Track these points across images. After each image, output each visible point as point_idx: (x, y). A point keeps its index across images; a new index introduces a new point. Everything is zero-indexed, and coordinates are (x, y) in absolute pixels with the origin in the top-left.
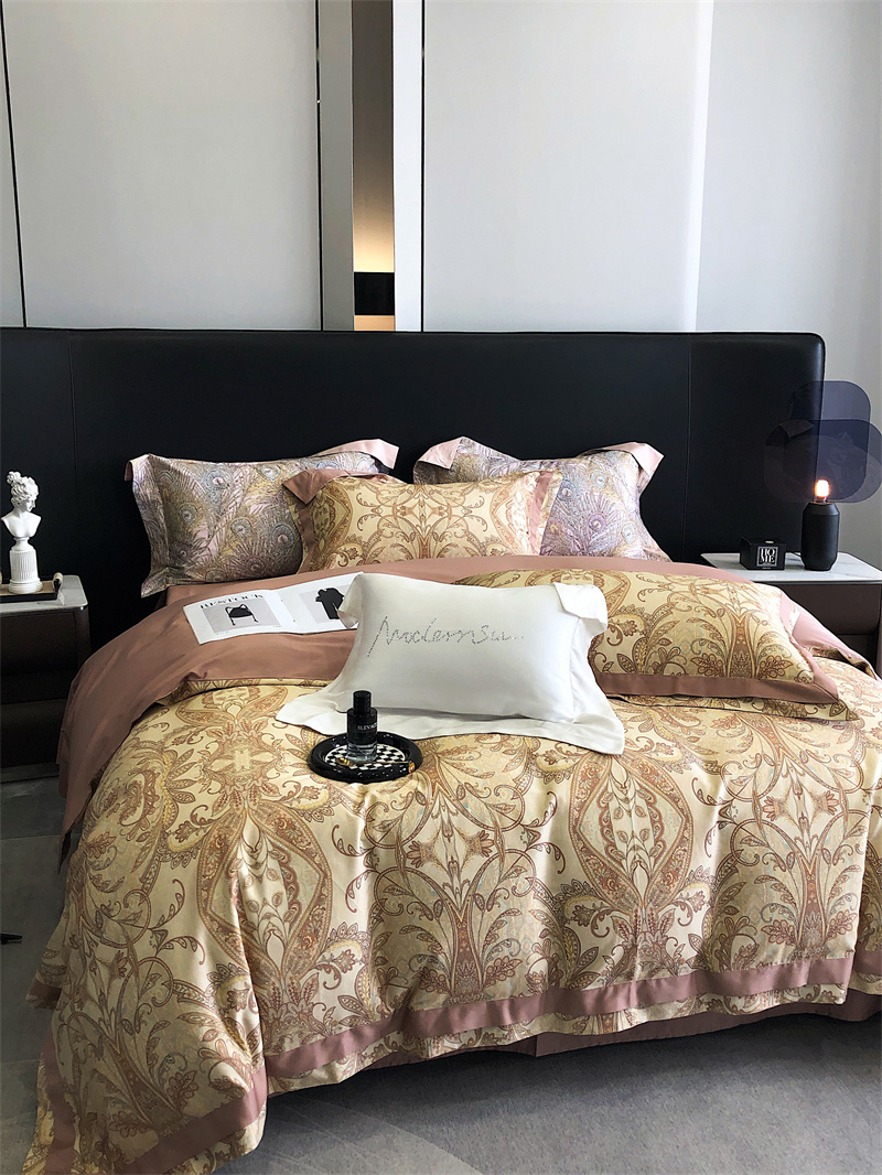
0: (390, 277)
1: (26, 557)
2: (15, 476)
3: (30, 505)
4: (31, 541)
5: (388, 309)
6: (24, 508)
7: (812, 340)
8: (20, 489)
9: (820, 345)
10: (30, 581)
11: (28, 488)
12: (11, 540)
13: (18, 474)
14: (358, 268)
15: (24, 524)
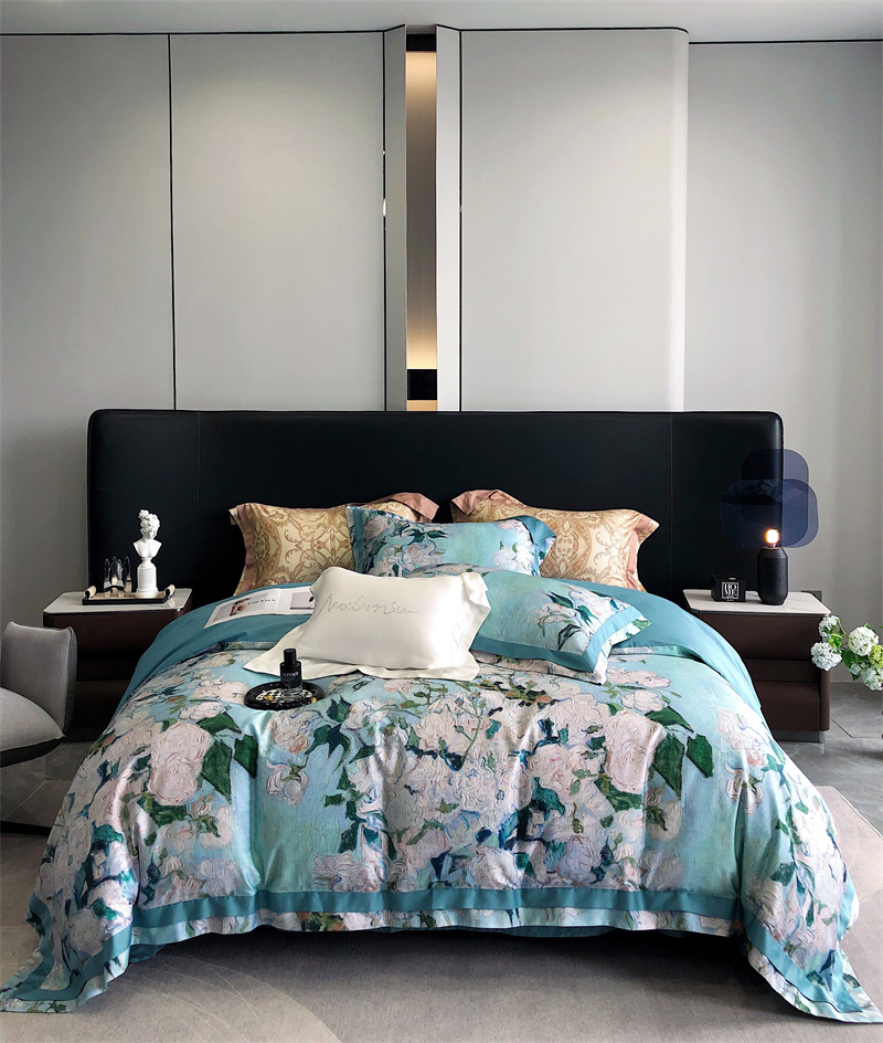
0: (434, 372)
1: (148, 572)
2: (144, 513)
3: (153, 534)
4: (152, 561)
5: (433, 396)
6: (149, 537)
7: (773, 416)
8: (146, 522)
9: (777, 422)
10: (149, 589)
11: (152, 522)
12: (139, 560)
13: (147, 512)
14: (411, 366)
15: (149, 548)
